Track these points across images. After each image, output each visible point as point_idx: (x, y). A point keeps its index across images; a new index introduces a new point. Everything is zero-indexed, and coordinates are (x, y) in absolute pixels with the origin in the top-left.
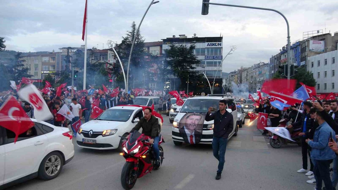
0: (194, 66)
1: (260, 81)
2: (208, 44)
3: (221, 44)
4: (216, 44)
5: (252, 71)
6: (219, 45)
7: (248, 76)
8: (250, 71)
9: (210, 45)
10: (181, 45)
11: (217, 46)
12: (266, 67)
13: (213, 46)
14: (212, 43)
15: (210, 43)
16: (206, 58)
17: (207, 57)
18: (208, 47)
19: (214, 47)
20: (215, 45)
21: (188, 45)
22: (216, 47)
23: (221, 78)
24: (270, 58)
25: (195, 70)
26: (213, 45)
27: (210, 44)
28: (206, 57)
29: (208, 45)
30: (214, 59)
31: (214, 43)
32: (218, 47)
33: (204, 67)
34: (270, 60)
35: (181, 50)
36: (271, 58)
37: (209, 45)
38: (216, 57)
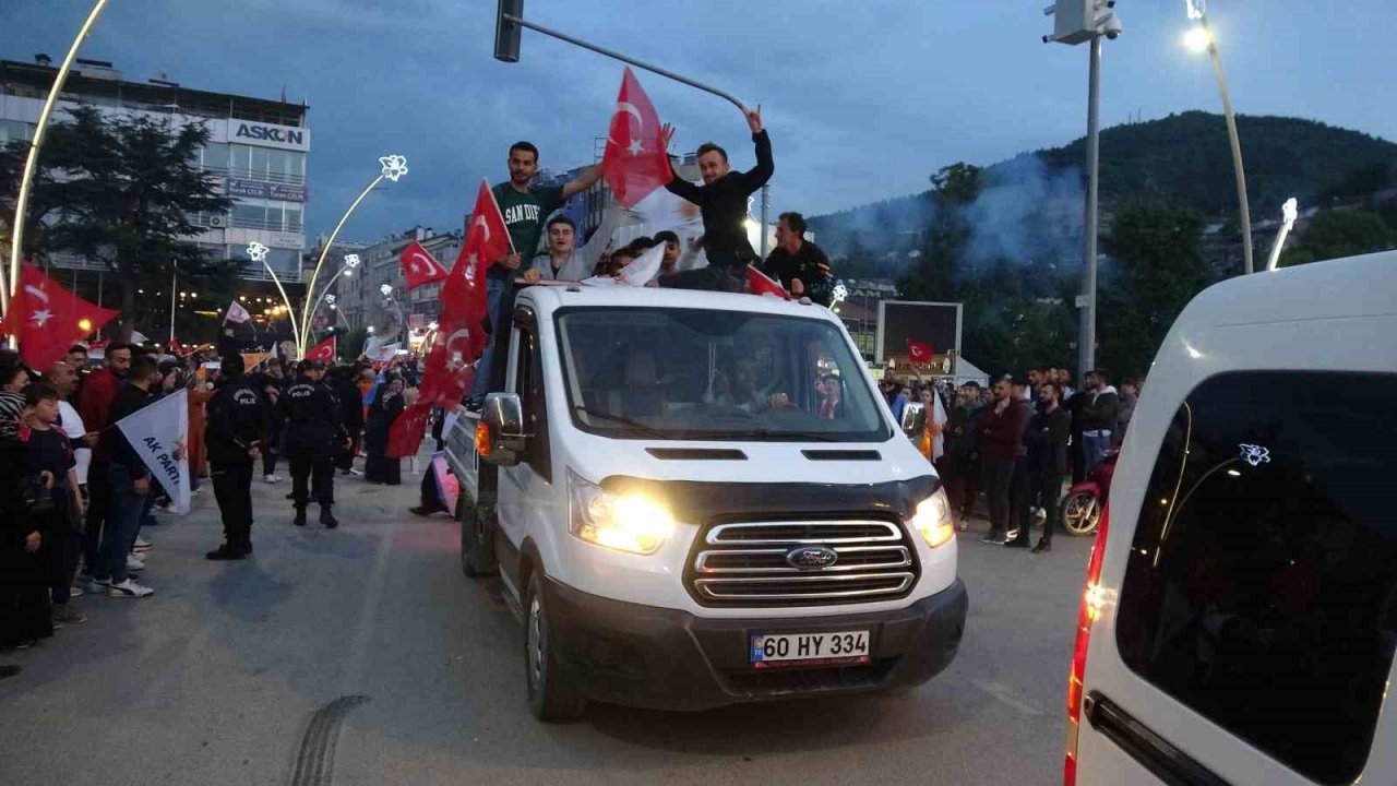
0: (194, 219)
1: (424, 300)
2: (243, 127)
3: (300, 134)
4: (277, 131)
5: (387, 258)
6: (290, 141)
7: (365, 278)
8: (378, 260)
9: (251, 132)
10: (140, 114)
11: (283, 140)
12: (451, 247)
13: (265, 138)
14: (263, 125)
15: (250, 124)
16: (231, 189)
17: (238, 185)
18: (243, 139)
19: (268, 142)
20: (273, 134)
21: (177, 123)
22: (276, 144)
23: (299, 280)
24: (467, 217)
25: (199, 239)
26: (266, 134)
27: (253, 129)
28: (233, 184)
29: (243, 131)
30: (267, 196)
31: (270, 126)
32: (285, 145)
33: (223, 229)
34: (466, 221)
35: (140, 138)
36: (470, 218)
37: (246, 130)
38: (279, 190)
